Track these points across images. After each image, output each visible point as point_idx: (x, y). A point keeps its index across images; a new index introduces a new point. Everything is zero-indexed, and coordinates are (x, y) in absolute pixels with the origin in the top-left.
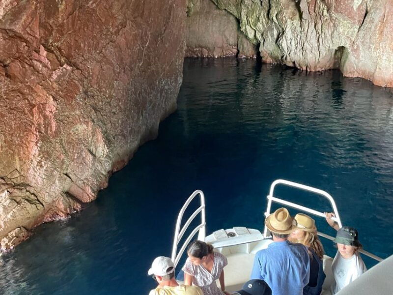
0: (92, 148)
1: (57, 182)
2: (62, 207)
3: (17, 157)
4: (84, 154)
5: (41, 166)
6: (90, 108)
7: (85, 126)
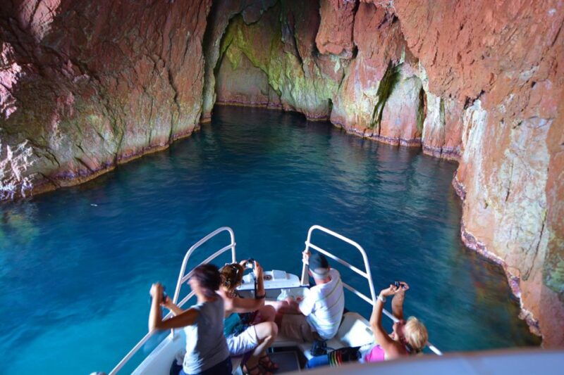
0: (102, 133)
1: (70, 149)
2: (72, 166)
3: (43, 129)
4: (94, 136)
5: (60, 137)
6: (102, 106)
7: (97, 117)
